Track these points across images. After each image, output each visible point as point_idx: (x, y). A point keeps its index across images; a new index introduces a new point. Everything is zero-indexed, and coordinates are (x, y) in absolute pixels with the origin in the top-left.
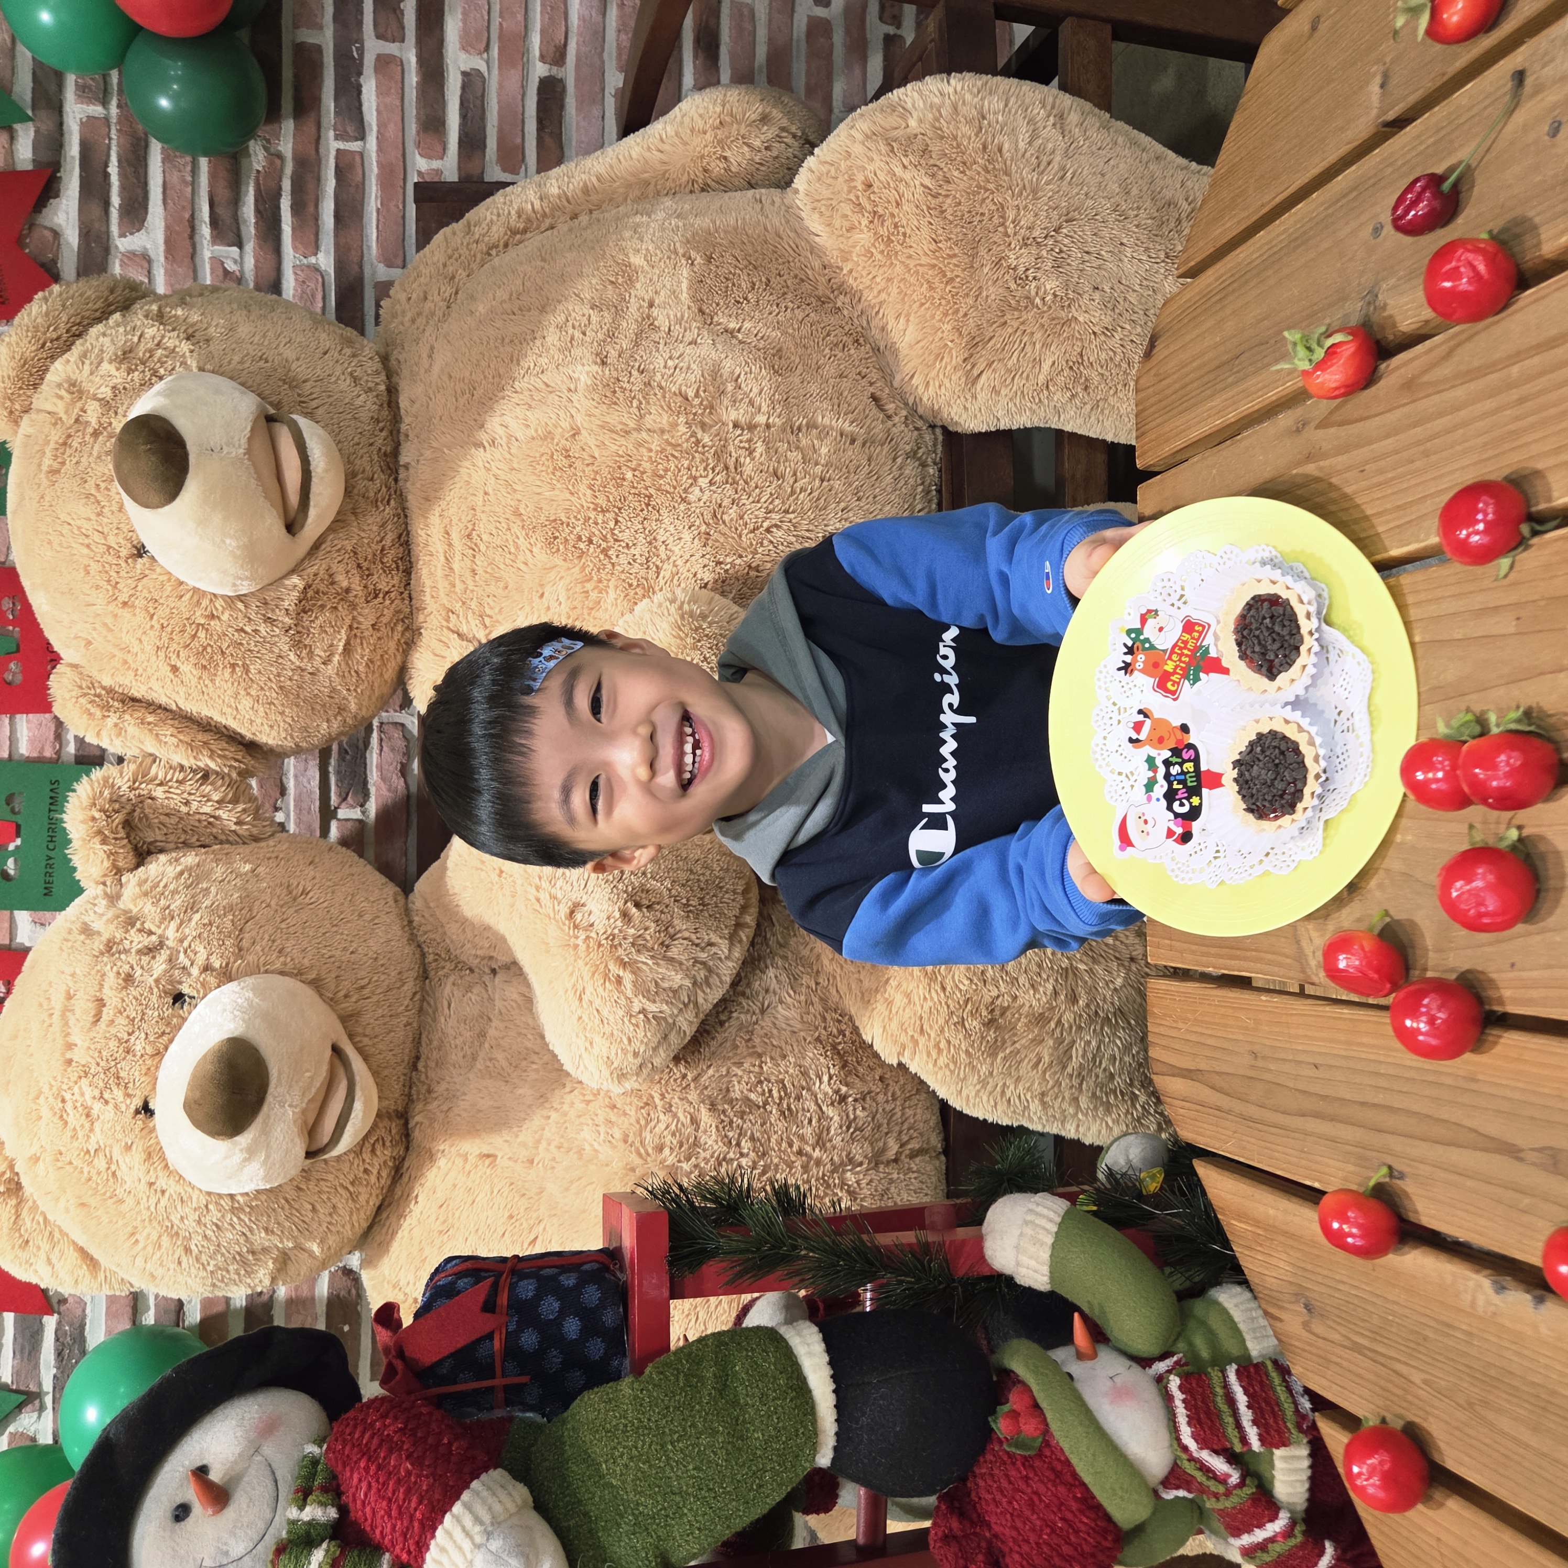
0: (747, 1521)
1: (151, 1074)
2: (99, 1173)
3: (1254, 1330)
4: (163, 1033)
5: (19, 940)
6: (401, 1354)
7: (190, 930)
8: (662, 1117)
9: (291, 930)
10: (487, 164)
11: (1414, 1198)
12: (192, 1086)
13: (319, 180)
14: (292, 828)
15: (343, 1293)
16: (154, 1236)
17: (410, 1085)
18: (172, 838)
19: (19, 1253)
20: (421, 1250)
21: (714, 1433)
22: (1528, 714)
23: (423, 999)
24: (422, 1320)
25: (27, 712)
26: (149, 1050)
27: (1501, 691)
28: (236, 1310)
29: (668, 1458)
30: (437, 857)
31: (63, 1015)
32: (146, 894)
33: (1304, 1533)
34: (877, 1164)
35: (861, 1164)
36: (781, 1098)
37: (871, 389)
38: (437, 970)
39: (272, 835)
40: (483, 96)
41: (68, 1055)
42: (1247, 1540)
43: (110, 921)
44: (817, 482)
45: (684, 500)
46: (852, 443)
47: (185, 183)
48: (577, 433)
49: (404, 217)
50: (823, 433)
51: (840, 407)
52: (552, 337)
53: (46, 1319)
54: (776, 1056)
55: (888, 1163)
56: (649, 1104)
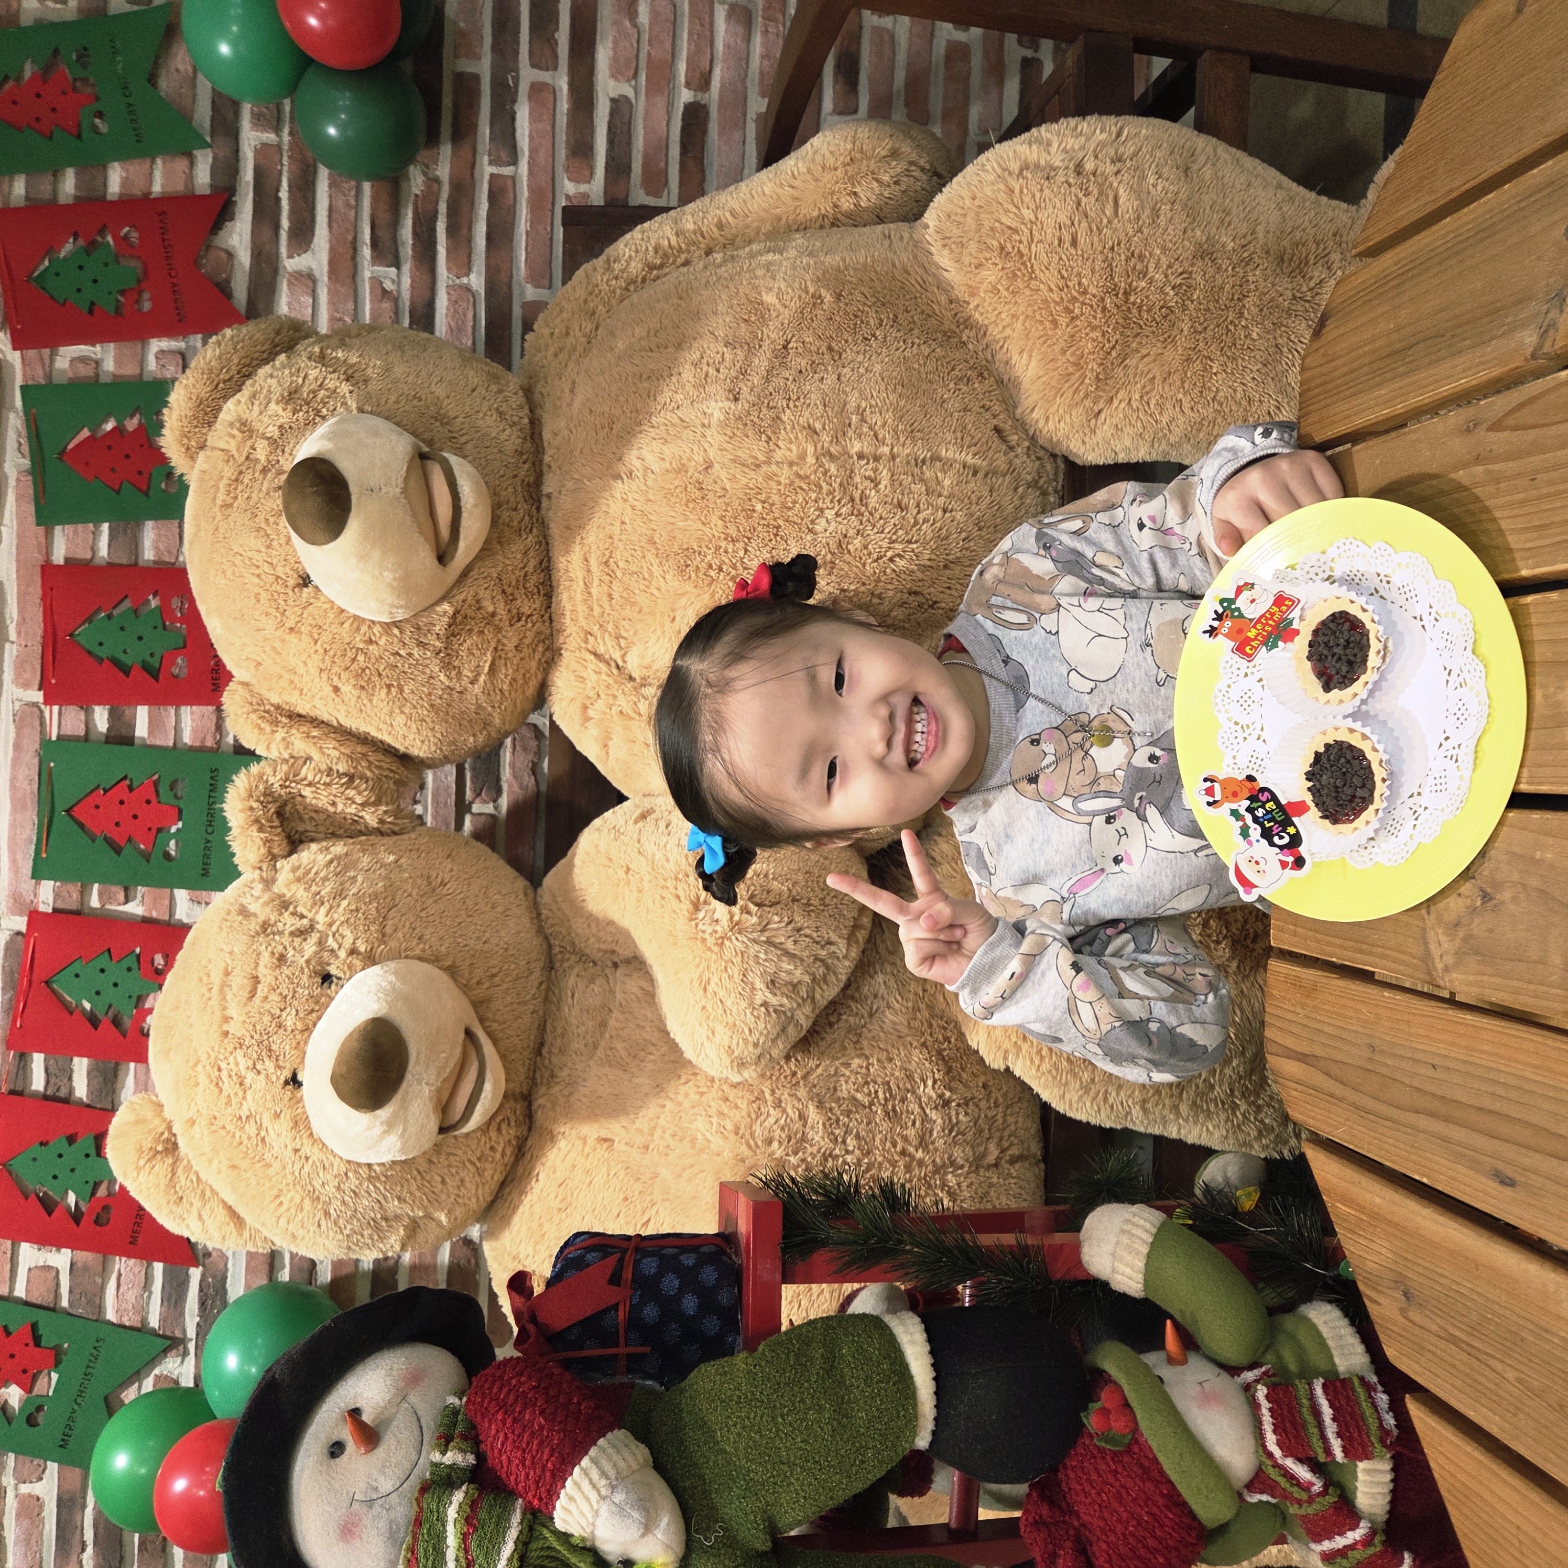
0: (849, 1494)
1: (300, 1048)
2: (249, 1138)
3: (1342, 1347)
4: (312, 1011)
5: (178, 916)
6: (533, 1319)
7: (339, 915)
8: (772, 1111)
9: (430, 919)
10: (632, 188)
12: (339, 1062)
13: (473, 203)
14: (429, 820)
16: (297, 1199)
17: (534, 1069)
18: (321, 829)
19: (174, 1208)
20: (541, 1225)
21: (821, 1409)
23: (548, 989)
24: (553, 1289)
26: (300, 1026)
28: (363, 1272)
29: (778, 1430)
30: (564, 855)
31: (221, 990)
32: (299, 880)
33: (1383, 1543)
34: (978, 1168)
35: (962, 1167)
36: (886, 1100)
37: (995, 422)
38: (562, 961)
39: (414, 828)
40: (630, 122)
41: (225, 1028)
42: (1327, 1545)
43: (266, 904)
44: (940, 513)
45: (810, 531)
46: (975, 473)
47: (348, 206)
48: (709, 466)
49: (551, 239)
50: (947, 465)
51: (963, 439)
52: (687, 374)
53: (192, 1271)
54: (883, 1058)
55: (989, 1167)
56: (760, 1098)
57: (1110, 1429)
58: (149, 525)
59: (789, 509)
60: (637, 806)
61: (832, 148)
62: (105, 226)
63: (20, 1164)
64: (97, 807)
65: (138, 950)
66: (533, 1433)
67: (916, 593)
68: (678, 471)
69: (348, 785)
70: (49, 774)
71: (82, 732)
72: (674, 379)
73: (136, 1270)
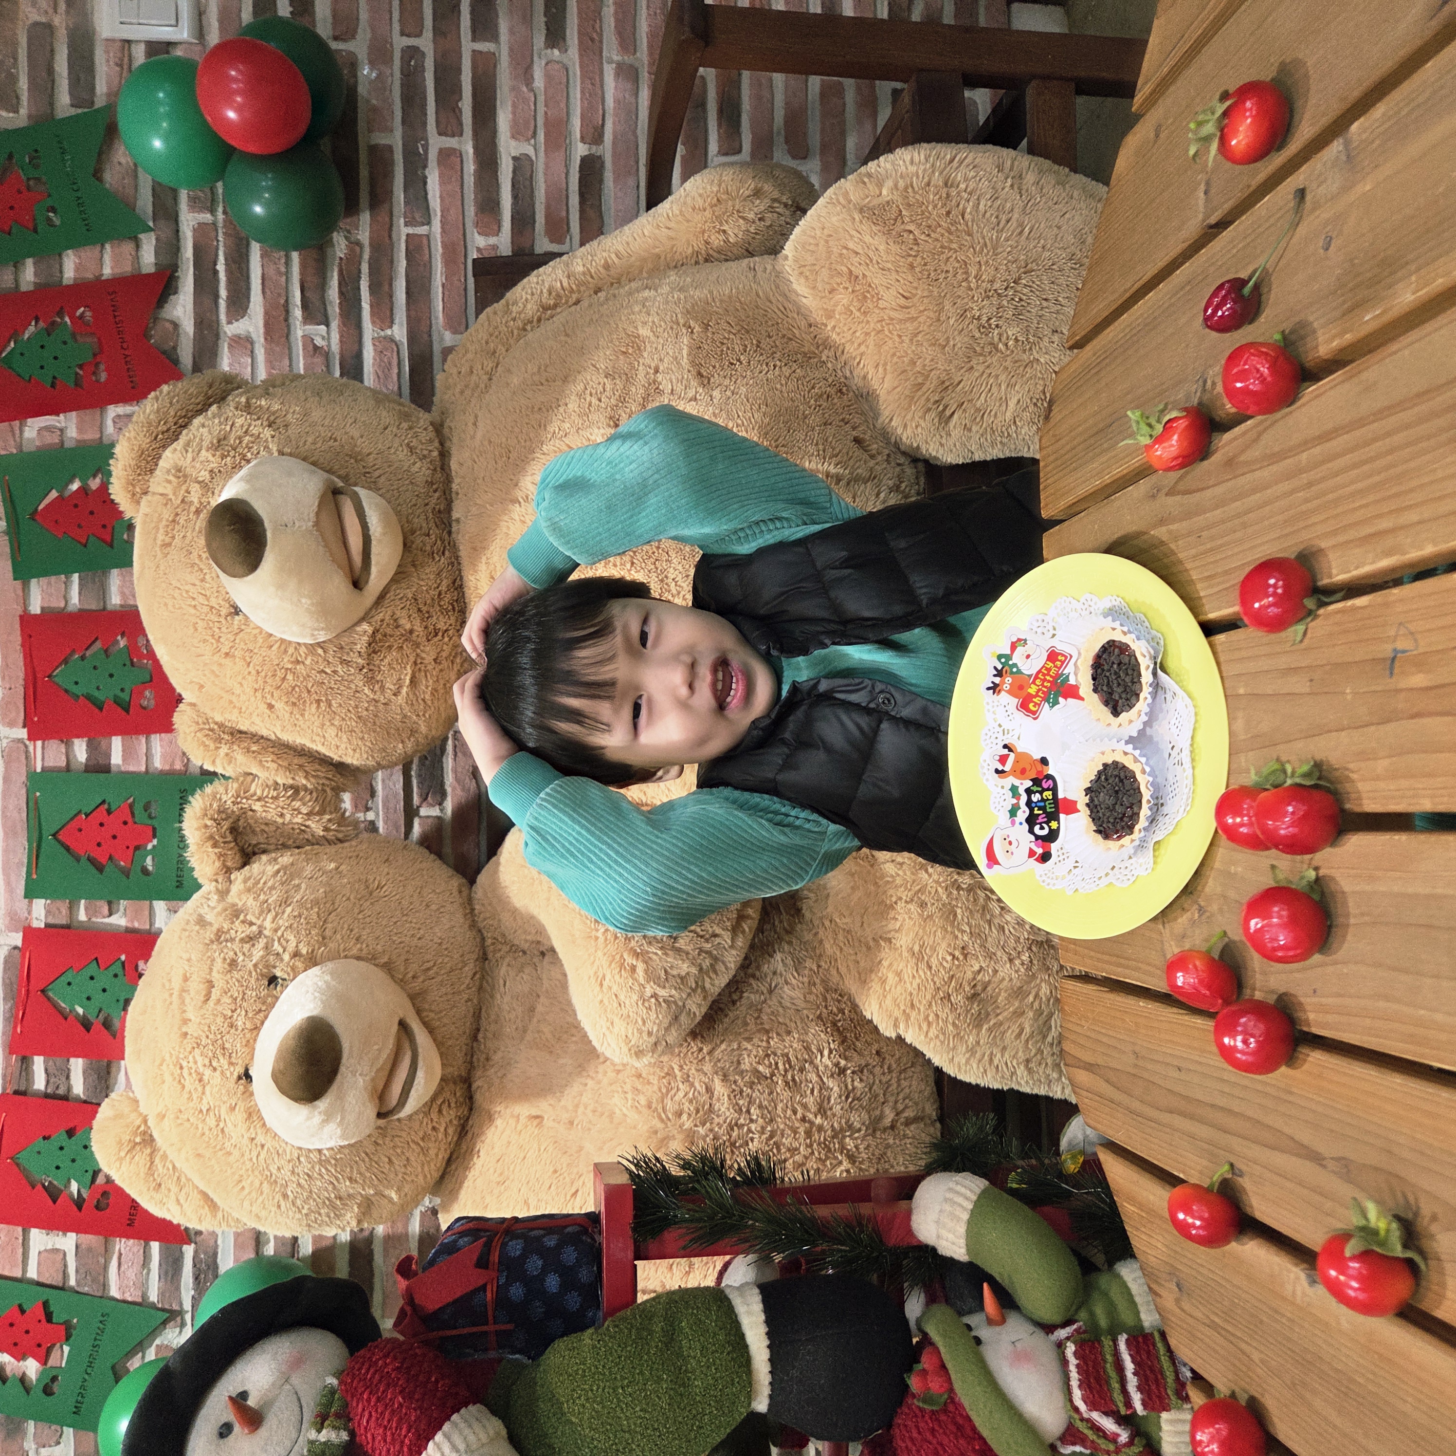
1: (250, 1045)
2: (211, 1129)
3: (1145, 1304)
4: (260, 1011)
5: (157, 925)
6: (412, 1301)
7: (283, 922)
8: (681, 1086)
9: (368, 920)
10: (537, 237)
11: (1250, 1194)
12: (277, 1061)
13: (392, 262)
14: (381, 825)
15: (432, 1231)
16: (257, 1183)
17: (471, 1053)
18: (273, 840)
19: (153, 1194)
22: (1318, 766)
23: (483, 978)
24: (427, 1273)
25: (160, 731)
26: (249, 1025)
27: (1299, 745)
28: (341, 1244)
30: (495, 854)
31: (181, 996)
32: (249, 890)
34: (874, 1131)
35: (859, 1130)
36: (786, 1071)
37: (854, 434)
38: (494, 951)
39: (357, 835)
40: (531, 177)
41: (184, 1030)
43: (220, 914)
47: (280, 273)
49: (465, 290)
51: (825, 451)
52: (573, 405)
53: (185, 1248)
54: (782, 1032)
55: (885, 1130)
56: (670, 1074)
57: (928, 1389)
58: (115, 573)
61: (701, 191)
62: (62, 309)
63: (26, 1157)
64: (80, 830)
65: (123, 958)
69: (294, 797)
70: (36, 803)
71: (63, 764)
72: (561, 409)
73: (135, 1249)
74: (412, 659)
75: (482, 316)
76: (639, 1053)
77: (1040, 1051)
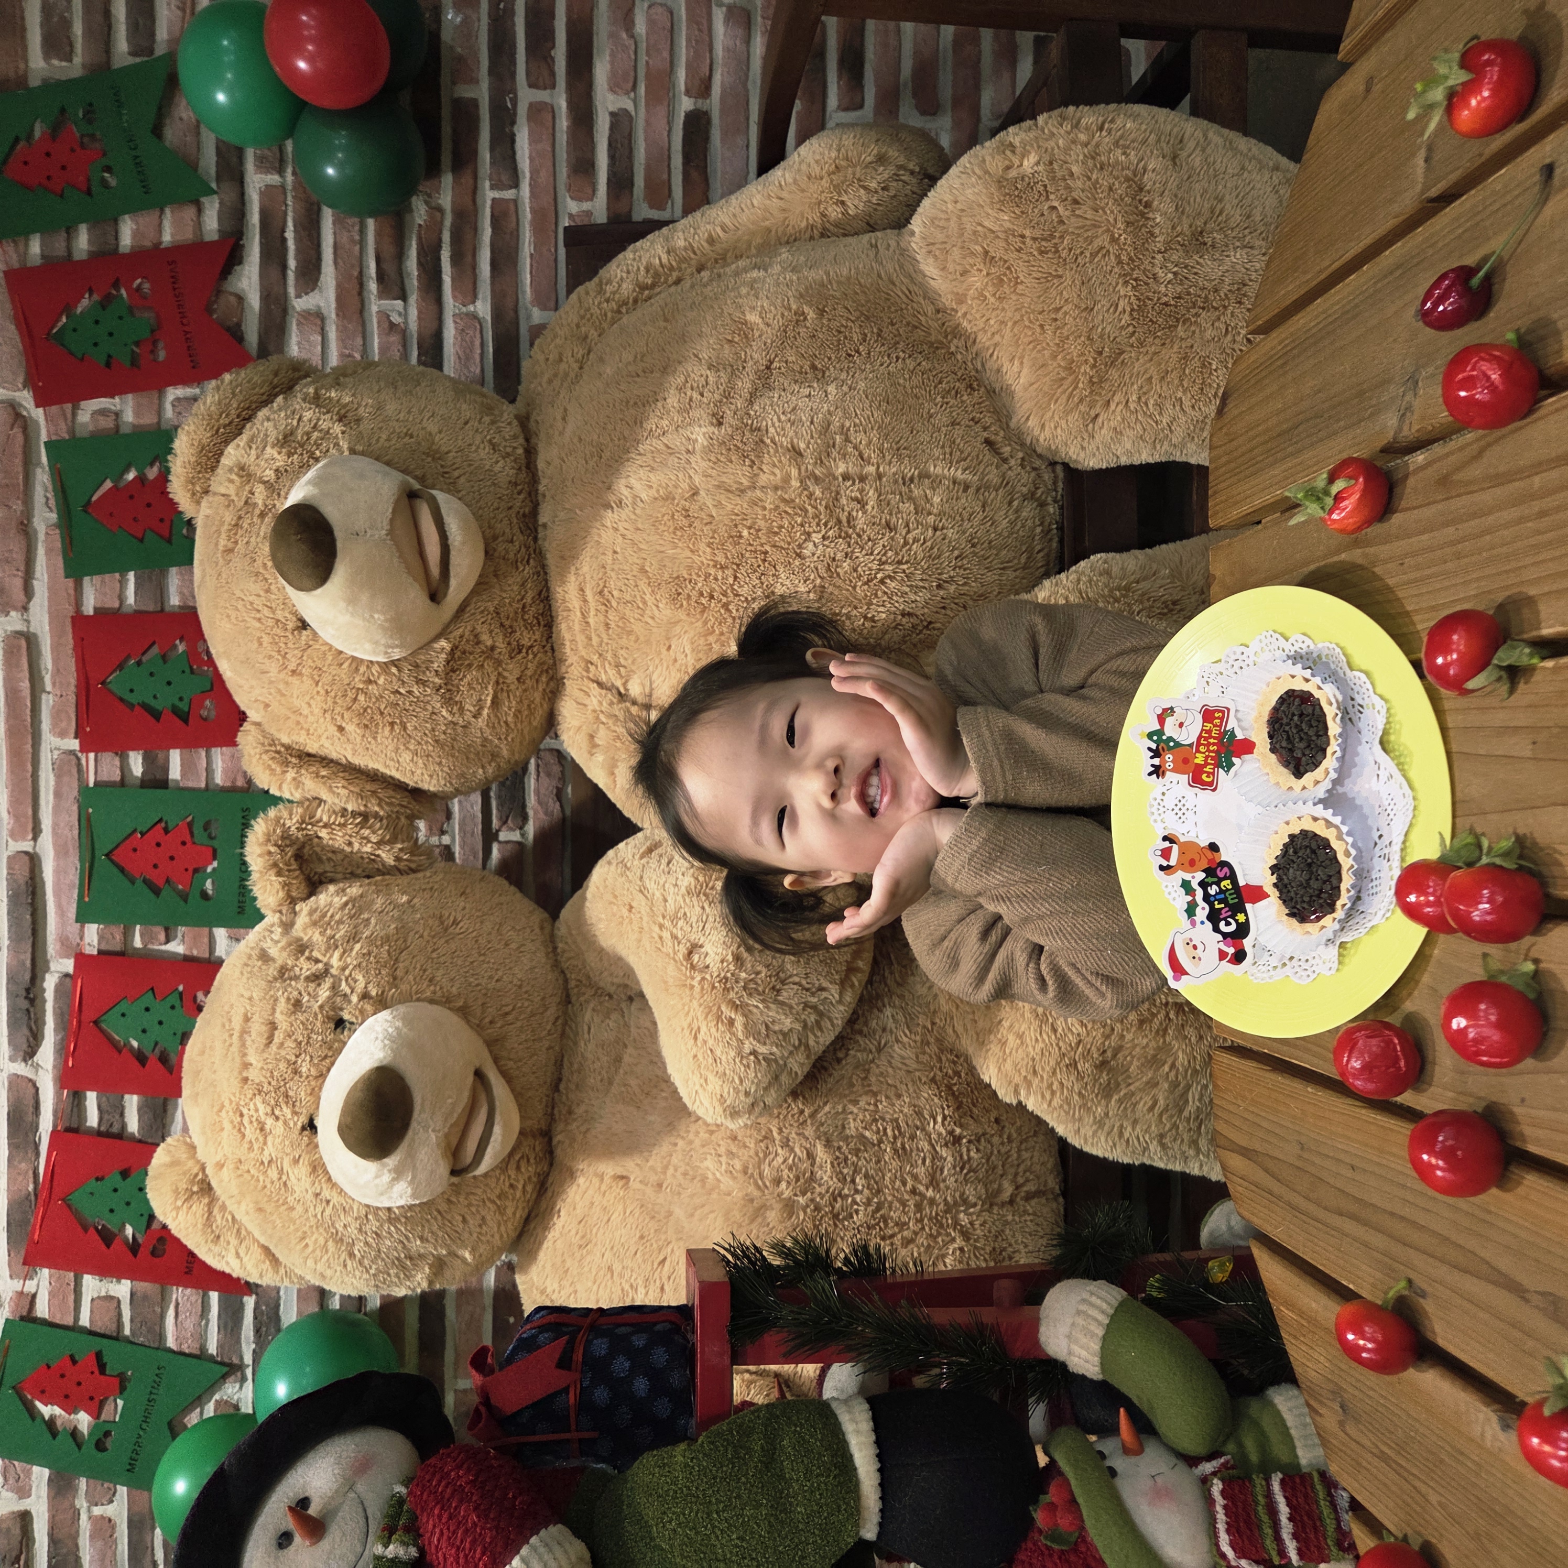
1: (315, 1094)
2: (272, 1182)
3: (1304, 1438)
4: (326, 1057)
5: (217, 953)
6: (487, 1400)
7: (351, 960)
8: (780, 1151)
9: (441, 960)
10: (635, 200)
12: (343, 1111)
13: (476, 230)
14: (457, 850)
15: (508, 1287)
16: (322, 1241)
17: (552, 1105)
18: (340, 869)
19: (213, 1246)
23: (565, 1024)
25: (221, 746)
26: (314, 1072)
31: (241, 1037)
32: (315, 924)
34: (991, 1205)
35: (974, 1205)
36: (895, 1137)
37: (985, 434)
38: (578, 995)
39: (431, 865)
40: (630, 134)
41: (244, 1074)
43: (284, 949)
44: (930, 532)
45: (799, 555)
46: (965, 490)
47: (354, 242)
48: (696, 493)
49: (556, 260)
50: (936, 482)
51: (952, 455)
52: (673, 400)
53: (246, 1299)
54: (892, 1095)
55: (1003, 1204)
56: (768, 1137)
57: (1056, 1525)
58: (173, 571)
59: (776, 534)
60: (646, 838)
61: (818, 157)
62: (118, 280)
63: (78, 1198)
64: (135, 850)
65: (181, 988)
66: (467, 1531)
67: (909, 614)
68: (665, 499)
69: (363, 825)
70: (89, 819)
71: (118, 779)
72: (659, 404)
73: (193, 1299)
74: (493, 678)
75: (574, 296)
76: (734, 1113)
77: (1175, 1126)
